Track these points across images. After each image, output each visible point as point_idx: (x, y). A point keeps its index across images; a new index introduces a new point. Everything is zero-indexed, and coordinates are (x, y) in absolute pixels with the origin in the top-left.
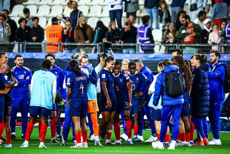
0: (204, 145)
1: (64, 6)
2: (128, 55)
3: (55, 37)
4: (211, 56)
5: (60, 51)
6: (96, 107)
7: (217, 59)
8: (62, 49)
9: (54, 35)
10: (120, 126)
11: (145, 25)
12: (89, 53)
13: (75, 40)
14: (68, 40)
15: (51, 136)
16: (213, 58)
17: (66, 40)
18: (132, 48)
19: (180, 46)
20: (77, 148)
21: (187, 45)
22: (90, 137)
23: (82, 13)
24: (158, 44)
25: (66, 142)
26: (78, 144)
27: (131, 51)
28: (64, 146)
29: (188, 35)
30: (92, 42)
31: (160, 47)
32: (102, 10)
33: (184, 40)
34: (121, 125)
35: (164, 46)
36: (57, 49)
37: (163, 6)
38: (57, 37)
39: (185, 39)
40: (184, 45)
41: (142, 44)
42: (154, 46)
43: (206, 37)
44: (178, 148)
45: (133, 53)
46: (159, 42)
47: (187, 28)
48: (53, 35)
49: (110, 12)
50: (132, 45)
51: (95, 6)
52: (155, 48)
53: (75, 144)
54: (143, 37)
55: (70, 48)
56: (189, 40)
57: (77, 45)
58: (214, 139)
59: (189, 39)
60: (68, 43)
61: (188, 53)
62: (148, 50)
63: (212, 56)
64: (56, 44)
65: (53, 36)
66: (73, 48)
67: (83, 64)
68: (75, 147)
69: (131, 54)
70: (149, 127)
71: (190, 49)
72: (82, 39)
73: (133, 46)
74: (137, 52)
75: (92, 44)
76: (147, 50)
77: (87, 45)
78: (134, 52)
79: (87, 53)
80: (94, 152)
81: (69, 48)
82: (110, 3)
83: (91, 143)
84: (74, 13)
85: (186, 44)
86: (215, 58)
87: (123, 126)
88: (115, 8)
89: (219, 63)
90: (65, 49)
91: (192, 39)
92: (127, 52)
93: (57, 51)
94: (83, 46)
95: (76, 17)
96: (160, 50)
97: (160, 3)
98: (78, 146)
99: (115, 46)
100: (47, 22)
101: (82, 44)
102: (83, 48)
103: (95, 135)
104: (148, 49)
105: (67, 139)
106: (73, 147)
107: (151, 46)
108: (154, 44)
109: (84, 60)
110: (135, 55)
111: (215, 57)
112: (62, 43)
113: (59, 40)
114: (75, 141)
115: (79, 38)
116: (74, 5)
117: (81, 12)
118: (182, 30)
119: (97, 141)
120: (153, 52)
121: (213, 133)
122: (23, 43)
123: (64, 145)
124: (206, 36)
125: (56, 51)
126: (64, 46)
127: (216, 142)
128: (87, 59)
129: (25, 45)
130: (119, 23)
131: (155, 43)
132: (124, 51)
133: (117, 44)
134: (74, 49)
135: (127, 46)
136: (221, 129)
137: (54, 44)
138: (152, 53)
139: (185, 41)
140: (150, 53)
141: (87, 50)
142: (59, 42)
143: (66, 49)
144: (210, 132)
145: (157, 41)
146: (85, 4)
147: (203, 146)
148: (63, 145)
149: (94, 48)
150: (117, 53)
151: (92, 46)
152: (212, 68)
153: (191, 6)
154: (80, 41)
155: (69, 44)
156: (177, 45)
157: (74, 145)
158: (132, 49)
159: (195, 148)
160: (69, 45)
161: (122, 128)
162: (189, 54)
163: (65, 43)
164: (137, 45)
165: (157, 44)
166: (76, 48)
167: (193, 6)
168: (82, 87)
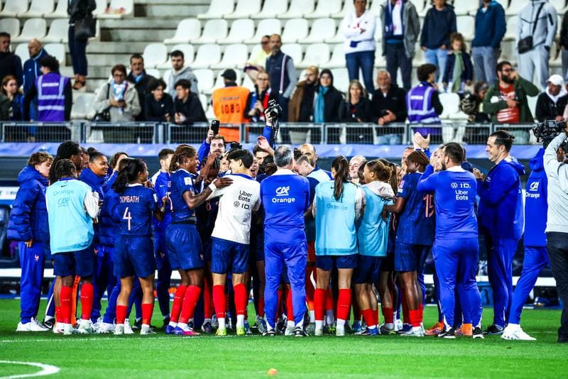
1: (250, 46)
2: (386, 149)
3: (235, 112)
8: (247, 136)
11: (424, 85)
18: (394, 133)
23: (290, 60)
24: (451, 124)
27: (393, 139)
32: (331, 54)
36: (237, 137)
37: (456, 45)
38: (238, 111)
39: (499, 117)
45: (397, 144)
46: (452, 119)
47: (501, 92)
48: (230, 109)
49: (348, 56)
50: (395, 126)
51: (315, 45)
54: (421, 108)
56: (509, 117)
59: (507, 116)
60: (259, 124)
64: (235, 125)
65: (230, 111)
69: (393, 145)
70: (432, 300)
73: (398, 128)
74: (404, 142)
78: (399, 140)
80: (317, 352)
82: (349, 37)
84: (273, 61)
88: (360, 48)
91: (514, 114)
92: (386, 142)
95: (278, 68)
97: (451, 38)
100: (215, 79)
101: (290, 125)
112: (246, 122)
116: (273, 42)
117: (288, 58)
118: (491, 97)
122: (166, 123)
126: (252, 130)
129: (169, 129)
130: (367, 78)
142: (240, 121)
145: (448, 118)
146: (294, 40)
153: (521, 43)
160: (262, 128)
164: (405, 127)
165: (446, 124)
167: (525, 42)
168: (127, 216)
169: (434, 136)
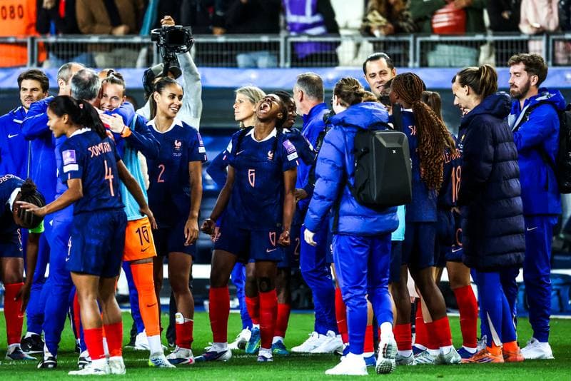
0: (502, 360)
2: (253, 74)
3: (17, 17)
4: (512, 75)
5: (32, 62)
6: (148, 241)
7: (533, 84)
8: (39, 56)
9: (12, 12)
10: (231, 303)
12: (125, 67)
13: (80, 25)
14: (56, 25)
15: (6, 339)
16: (520, 82)
17: (53, 26)
18: (265, 49)
19: (422, 43)
20: (92, 376)
21: (444, 39)
22: (133, 340)
24: (351, 37)
25: (54, 356)
26: (93, 361)
27: (263, 60)
28: (50, 369)
29: (441, 7)
30: (135, 30)
31: (358, 46)
33: (431, 23)
34: (232, 299)
35: (370, 42)
36: (23, 57)
38: (21, 17)
39: (434, 21)
40: (435, 38)
41: (298, 36)
42: (338, 44)
43: (510, 13)
44: (418, 373)
45: (269, 67)
46: (353, 29)
48: (8, 12)
50: (265, 39)
52: (340, 50)
53: (84, 364)
54: (303, 13)
55: (65, 53)
56: (449, 21)
57: (87, 44)
58: (537, 341)
59: (446, 19)
60: (58, 38)
61: (448, 64)
62: (319, 57)
63: (515, 73)
64: (20, 39)
65: (8, 16)
66: (75, 53)
67: (108, 104)
68: (86, 373)
69: (263, 68)
71: (455, 51)
72: (102, 23)
73: (270, 43)
74: (282, 64)
75: (137, 40)
76: (316, 55)
77: (121, 40)
78: (274, 61)
79: (119, 67)
81: (61, 53)
83: (136, 360)
85: (441, 35)
86: (526, 81)
87: (240, 302)
89: (542, 95)
90: (48, 57)
91: (458, 17)
92: (252, 64)
93: (24, 64)
94: (106, 44)
96: (356, 55)
98: (96, 370)
99: (212, 44)
101: (104, 38)
102: (105, 51)
103: (149, 334)
104: (319, 52)
105: (58, 347)
106: (79, 373)
107: (326, 43)
108: (339, 35)
109: (111, 90)
110: (277, 72)
111: (525, 76)
112: (38, 35)
113: (29, 27)
114: (85, 354)
115: (92, 19)
119: (157, 354)
120: (334, 63)
121: (531, 321)
123: (50, 366)
124: (509, 9)
125: (19, 64)
126: (48, 47)
127: (541, 351)
128: (120, 88)
131: (342, 32)
132: (242, 59)
133: (216, 37)
134: (77, 55)
135: (251, 43)
136: (558, 309)
137: (12, 40)
138: (332, 66)
139: (436, 26)
140: (326, 66)
141: (120, 58)
142: (27, 32)
143: (51, 55)
144: (524, 317)
145: (346, 27)
147: (499, 363)
148: (45, 366)
149: (144, 51)
150: (217, 66)
151: (138, 47)
152: (517, 111)
154: (97, 27)
155: (62, 39)
156: (411, 39)
157: (80, 366)
158: (267, 53)
159: (474, 370)
160: (63, 44)
161: (238, 308)
162: (451, 66)
163: (48, 35)
164: (282, 41)
165: (347, 36)
166: (86, 51)
168: (108, 174)
169: (326, 55)
